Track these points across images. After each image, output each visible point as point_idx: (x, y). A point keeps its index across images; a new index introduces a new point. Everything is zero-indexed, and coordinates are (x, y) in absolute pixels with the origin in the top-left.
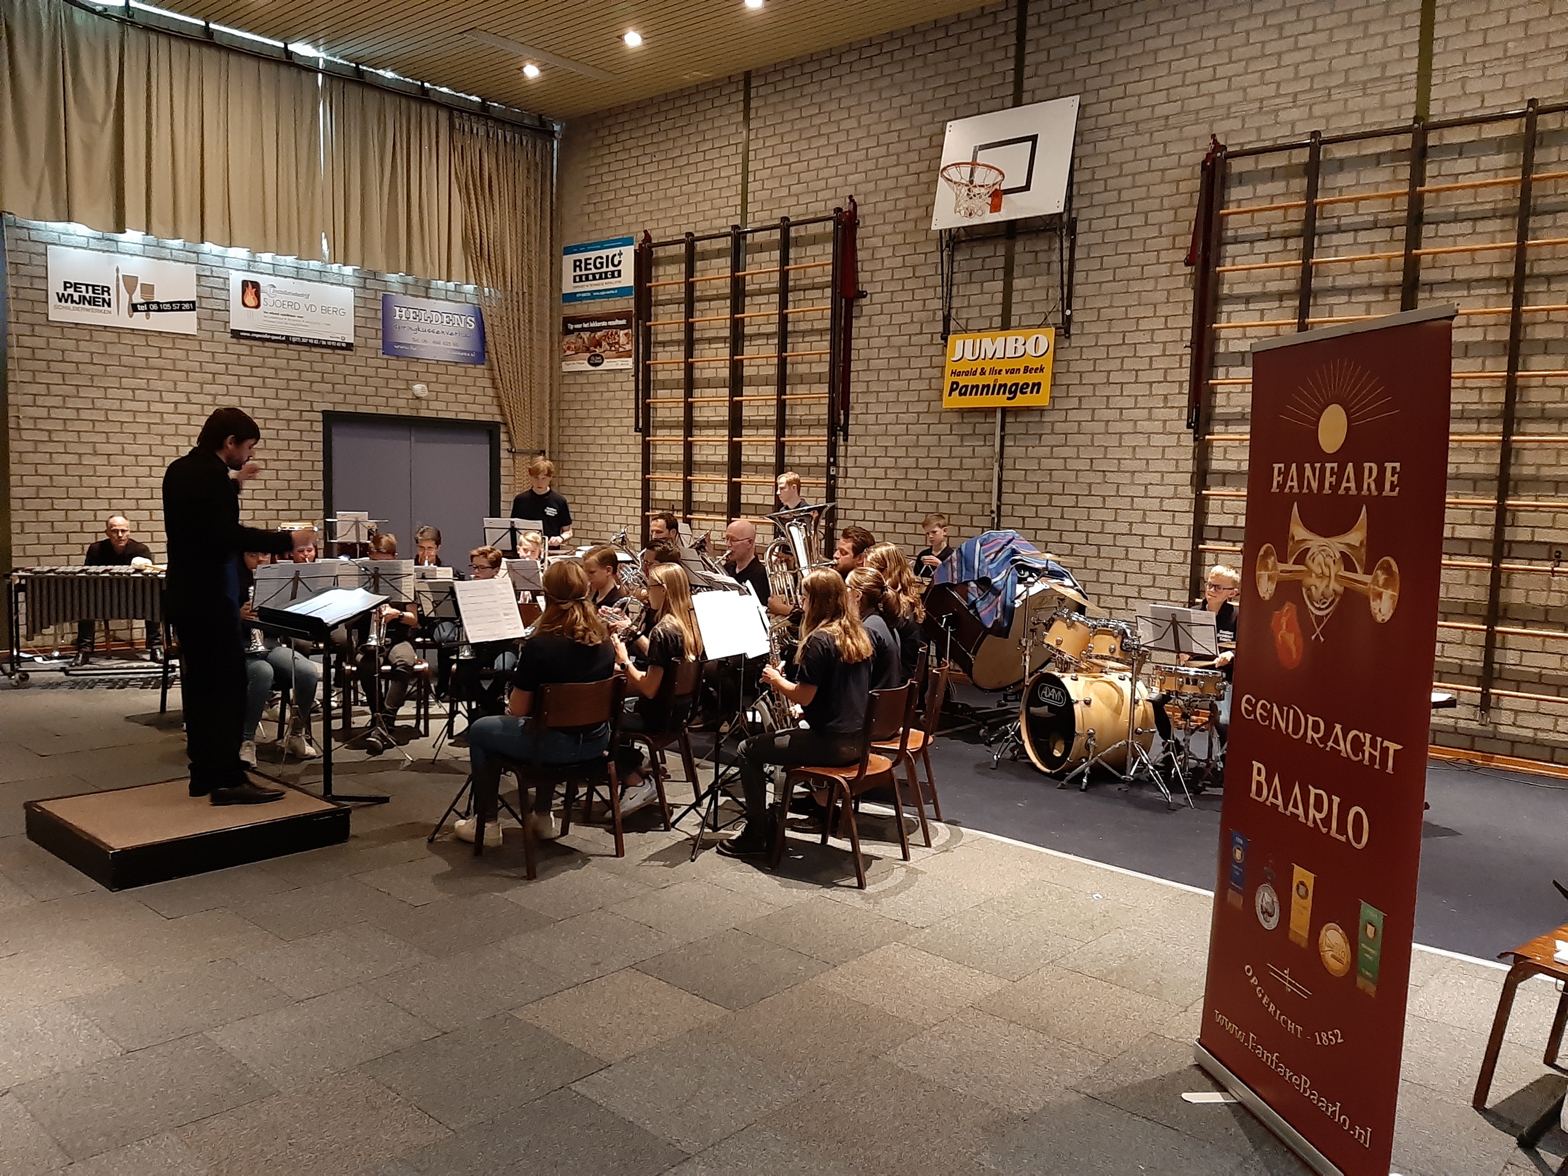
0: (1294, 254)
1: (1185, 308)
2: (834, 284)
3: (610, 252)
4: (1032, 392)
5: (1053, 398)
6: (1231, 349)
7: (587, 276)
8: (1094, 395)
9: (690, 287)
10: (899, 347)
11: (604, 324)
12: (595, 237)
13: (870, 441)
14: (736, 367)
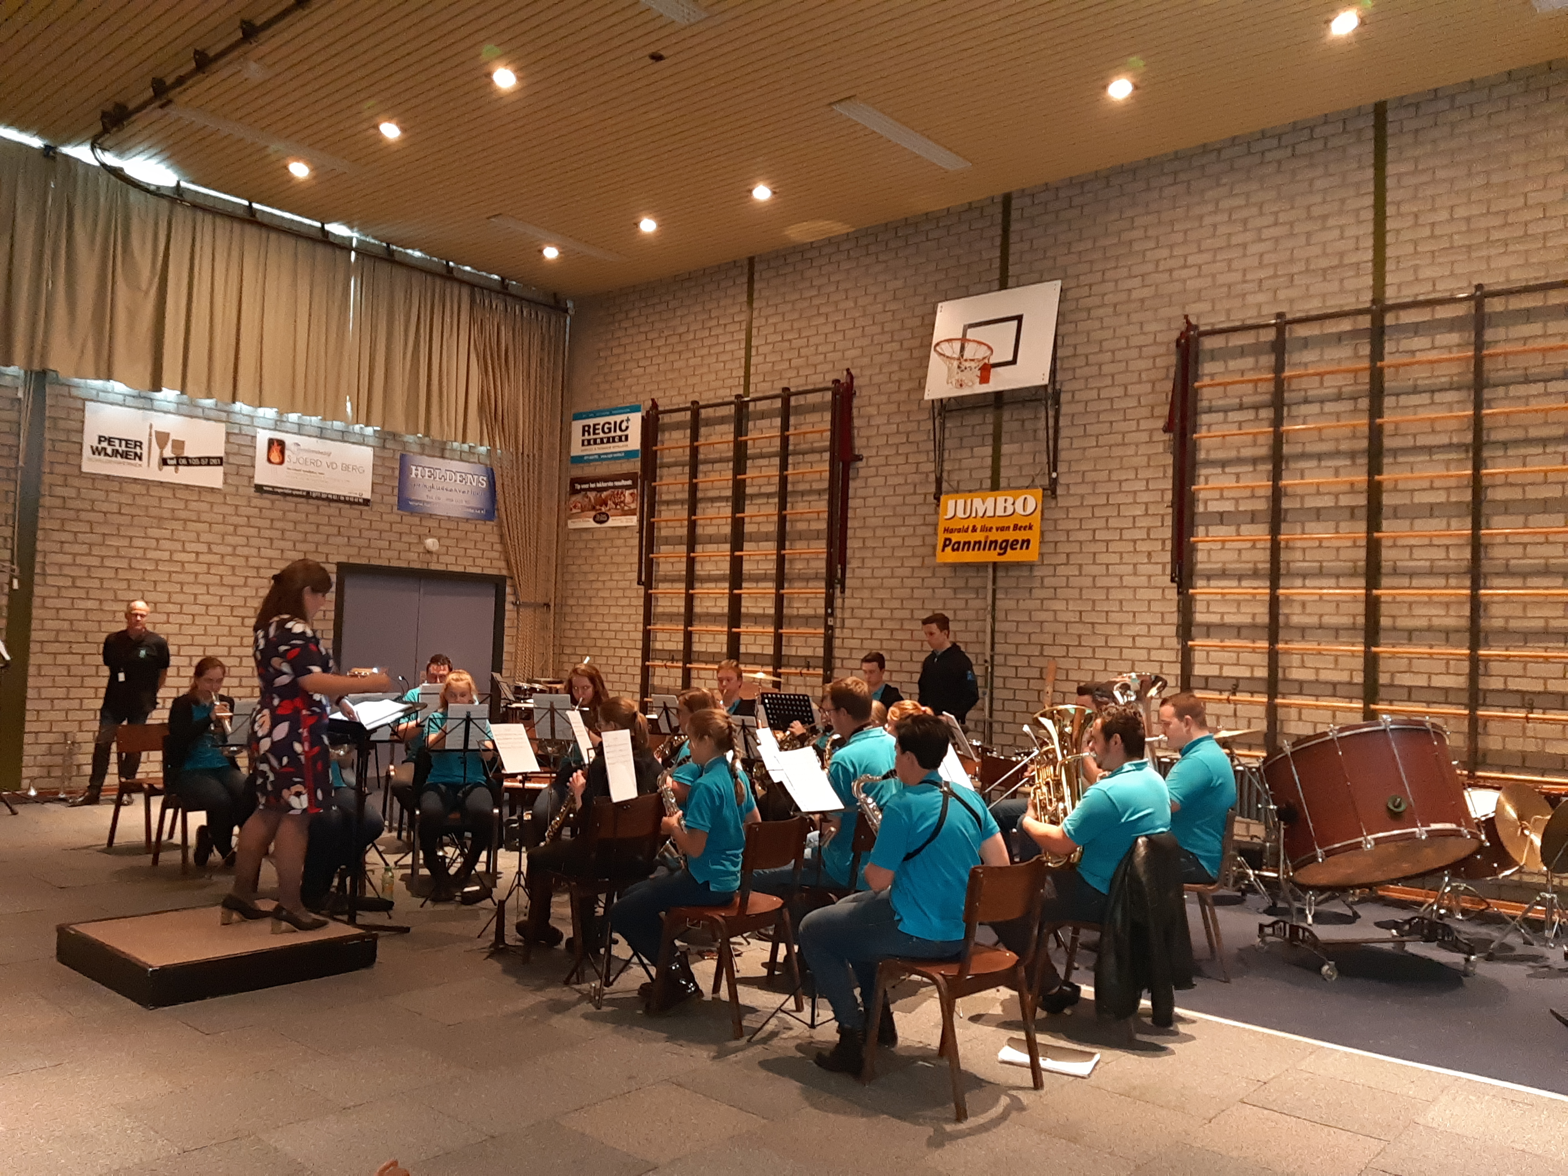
0: (1266, 423)
1: (1165, 472)
2: (832, 449)
3: (618, 418)
4: (1021, 548)
5: (1042, 555)
6: (1210, 509)
7: (595, 440)
8: (1081, 552)
9: (694, 451)
10: (894, 507)
11: (610, 484)
12: (603, 404)
13: (866, 594)
14: (738, 524)
